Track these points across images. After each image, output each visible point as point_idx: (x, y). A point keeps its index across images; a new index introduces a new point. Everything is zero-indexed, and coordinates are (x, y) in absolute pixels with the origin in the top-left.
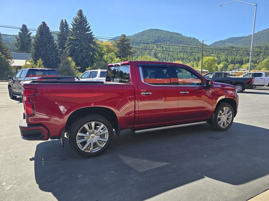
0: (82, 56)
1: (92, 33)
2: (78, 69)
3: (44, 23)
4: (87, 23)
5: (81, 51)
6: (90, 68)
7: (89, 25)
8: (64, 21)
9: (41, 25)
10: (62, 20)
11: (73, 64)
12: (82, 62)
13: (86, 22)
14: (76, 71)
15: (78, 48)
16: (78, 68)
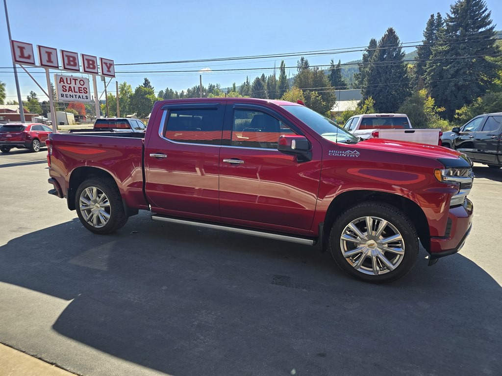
0: (456, 85)
1: (492, 28)
2: (440, 113)
3: (391, 31)
4: (484, 9)
5: (456, 74)
6: (466, 108)
7: (486, 13)
8: (436, 17)
9: (385, 35)
10: (432, 16)
11: (430, 102)
12: (456, 97)
13: (481, 7)
14: (434, 117)
15: (450, 68)
16: (439, 109)
